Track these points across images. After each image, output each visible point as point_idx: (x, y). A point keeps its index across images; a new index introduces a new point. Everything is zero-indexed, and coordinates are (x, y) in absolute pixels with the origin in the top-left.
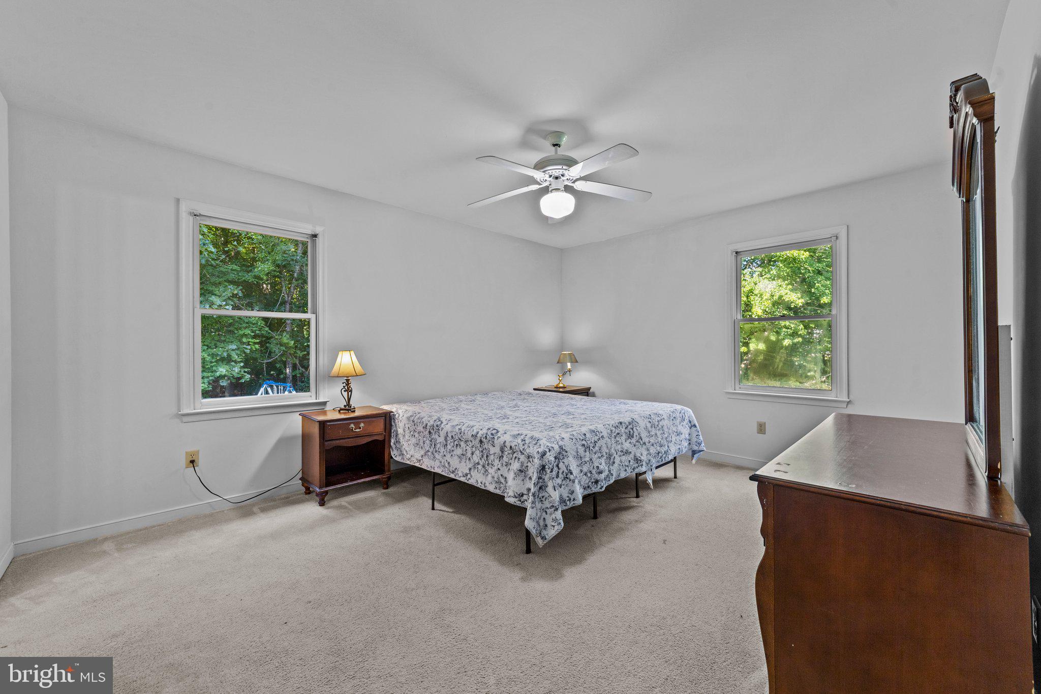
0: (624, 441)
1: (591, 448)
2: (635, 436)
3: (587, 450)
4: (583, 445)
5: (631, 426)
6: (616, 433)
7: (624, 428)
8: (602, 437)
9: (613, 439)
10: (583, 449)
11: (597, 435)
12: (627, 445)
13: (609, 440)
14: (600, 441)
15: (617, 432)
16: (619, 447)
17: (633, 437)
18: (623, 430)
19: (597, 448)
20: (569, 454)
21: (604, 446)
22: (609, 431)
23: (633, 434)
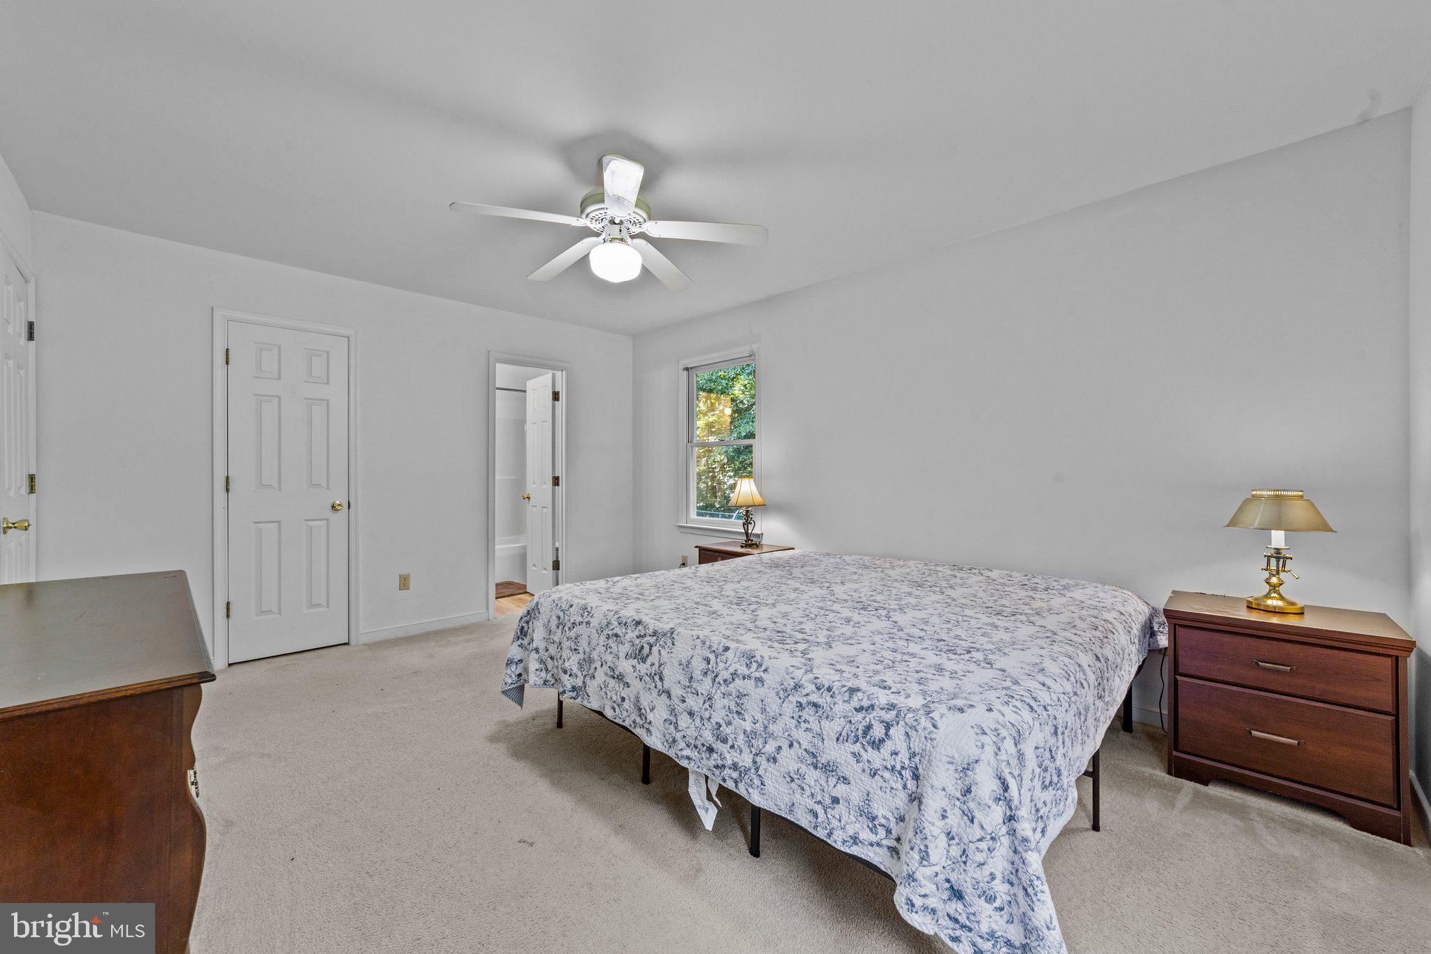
0: (622, 655)
1: (566, 628)
2: (649, 661)
3: (561, 627)
4: (559, 618)
5: (652, 640)
6: (615, 632)
7: (637, 633)
8: (588, 623)
9: (603, 638)
10: (556, 622)
11: (582, 616)
12: (625, 666)
13: (596, 635)
14: (581, 626)
15: (617, 631)
16: (609, 658)
17: (644, 660)
18: (631, 634)
19: (572, 634)
20: (540, 617)
21: (585, 637)
22: (605, 622)
23: (648, 656)
